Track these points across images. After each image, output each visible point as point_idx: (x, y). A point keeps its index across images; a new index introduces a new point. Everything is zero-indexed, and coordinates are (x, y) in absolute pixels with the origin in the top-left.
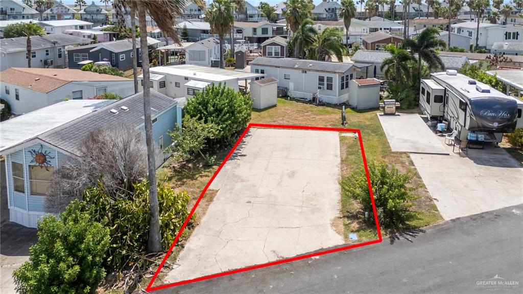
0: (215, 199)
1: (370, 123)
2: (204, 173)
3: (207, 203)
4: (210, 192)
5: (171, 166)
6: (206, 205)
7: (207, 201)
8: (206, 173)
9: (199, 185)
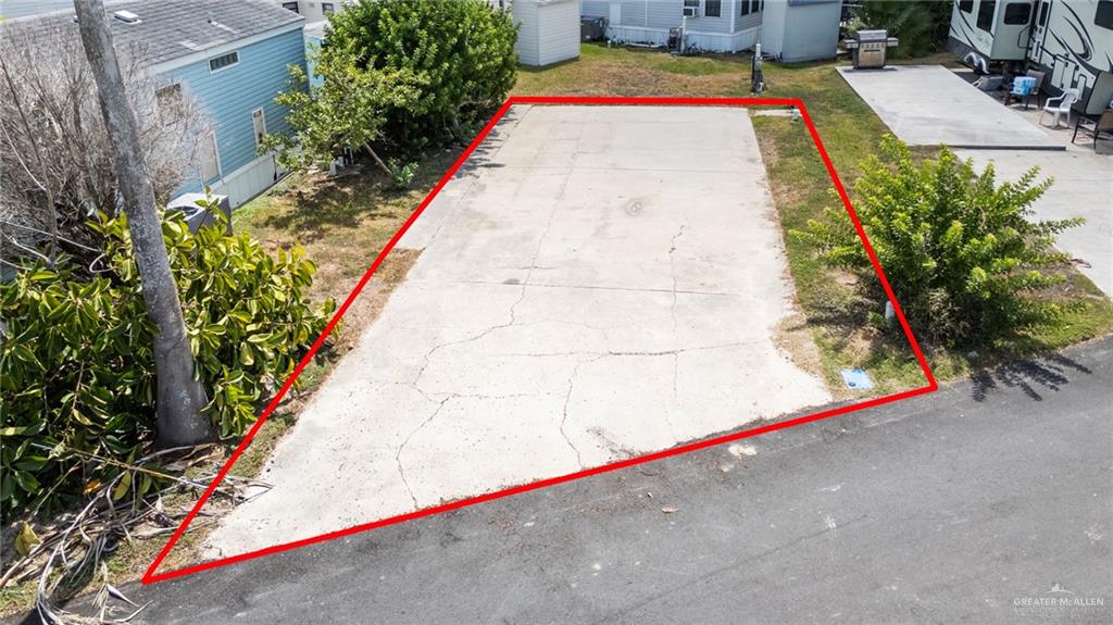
0: (409, 274)
1: (823, 89)
2: (382, 209)
3: (385, 287)
4: (399, 255)
5: (294, 192)
6: (384, 291)
7: (387, 281)
8: (389, 209)
9: (365, 238)
